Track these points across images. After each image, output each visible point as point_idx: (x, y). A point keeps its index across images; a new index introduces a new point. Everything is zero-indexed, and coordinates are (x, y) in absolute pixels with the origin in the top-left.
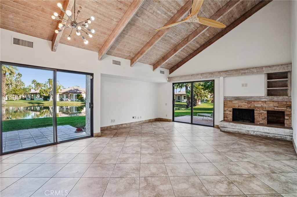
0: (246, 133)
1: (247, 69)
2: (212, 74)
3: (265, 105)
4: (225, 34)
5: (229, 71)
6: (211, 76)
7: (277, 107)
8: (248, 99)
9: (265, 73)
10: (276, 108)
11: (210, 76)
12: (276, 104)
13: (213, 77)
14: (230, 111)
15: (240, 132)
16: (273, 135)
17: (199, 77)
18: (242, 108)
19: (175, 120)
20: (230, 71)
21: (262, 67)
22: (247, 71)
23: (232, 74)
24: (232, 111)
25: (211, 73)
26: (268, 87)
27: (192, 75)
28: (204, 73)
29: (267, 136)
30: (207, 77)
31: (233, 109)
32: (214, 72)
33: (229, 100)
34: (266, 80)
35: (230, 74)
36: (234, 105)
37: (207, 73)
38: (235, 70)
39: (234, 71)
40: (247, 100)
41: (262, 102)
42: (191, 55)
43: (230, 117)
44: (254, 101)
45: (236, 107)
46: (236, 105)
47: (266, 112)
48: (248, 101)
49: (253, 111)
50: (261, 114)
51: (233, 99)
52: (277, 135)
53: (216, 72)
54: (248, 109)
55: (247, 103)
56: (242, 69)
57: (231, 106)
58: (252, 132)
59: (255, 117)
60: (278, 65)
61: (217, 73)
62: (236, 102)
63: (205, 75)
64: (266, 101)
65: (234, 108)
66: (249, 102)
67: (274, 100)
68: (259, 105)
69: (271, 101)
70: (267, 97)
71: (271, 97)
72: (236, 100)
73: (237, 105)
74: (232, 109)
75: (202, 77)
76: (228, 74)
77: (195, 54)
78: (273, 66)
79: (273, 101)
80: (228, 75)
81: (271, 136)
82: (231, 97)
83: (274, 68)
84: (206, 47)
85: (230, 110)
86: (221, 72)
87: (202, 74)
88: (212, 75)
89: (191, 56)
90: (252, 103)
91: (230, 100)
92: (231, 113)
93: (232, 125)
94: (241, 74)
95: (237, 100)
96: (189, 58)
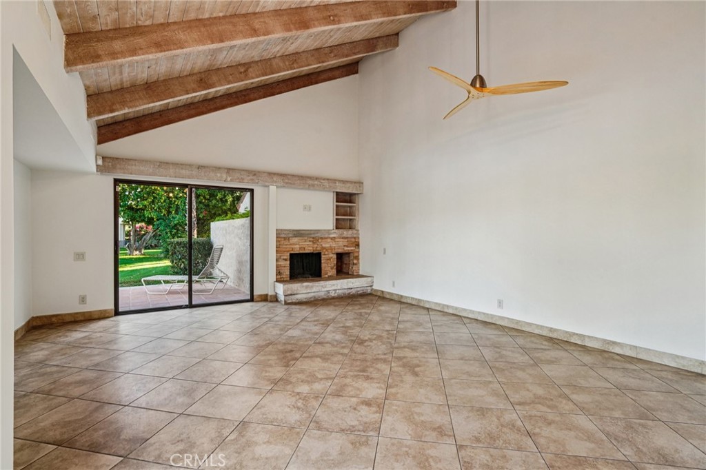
0: (325, 297)
1: (317, 179)
2: (255, 175)
3: (334, 245)
4: (277, 94)
5: (289, 175)
6: (252, 180)
7: (347, 246)
8: (314, 234)
9: (334, 190)
10: (346, 248)
11: (250, 180)
12: (345, 242)
13: (257, 183)
14: (286, 260)
15: (317, 297)
16: (356, 289)
17: (221, 177)
18: (304, 252)
19: (120, 310)
20: (289, 177)
21: (334, 181)
22: (316, 183)
23: (294, 184)
24: (288, 259)
25: (253, 173)
26: (337, 215)
27: (199, 167)
28: (235, 169)
29: (349, 293)
30: (243, 179)
31: (292, 255)
32: (259, 172)
33: (283, 236)
34: (335, 203)
35: (291, 183)
36: (293, 247)
37: (243, 170)
38: (298, 176)
39: (297, 178)
40: (313, 236)
41: (332, 238)
42: (192, 107)
43: (287, 272)
44: (322, 238)
45: (297, 250)
46: (295, 246)
47: (335, 256)
48: (313, 238)
49: (318, 255)
50: (330, 259)
51: (291, 235)
52: (359, 289)
53: (264, 172)
54: (312, 253)
55: (313, 242)
56: (310, 178)
57: (287, 250)
58: (334, 292)
59: (323, 265)
60: (351, 182)
61: (265, 174)
62: (295, 240)
63: (237, 175)
64: (335, 238)
65: (292, 252)
66: (315, 240)
67: (344, 236)
68: (327, 245)
69: (340, 238)
70: (336, 231)
71: (340, 231)
72: (295, 236)
73: (298, 246)
74: (289, 254)
75: (229, 179)
76: (286, 181)
77: (204, 109)
78: (347, 182)
79: (343, 238)
80: (287, 183)
81: (353, 291)
82: (288, 230)
83: (348, 185)
84: (236, 104)
85: (285, 257)
86: (274, 174)
87: (230, 169)
88: (254, 177)
89: (192, 112)
90: (320, 241)
91: (285, 236)
92: (288, 263)
93: (307, 287)
94: (307, 186)
95: (298, 237)
96: (184, 114)
